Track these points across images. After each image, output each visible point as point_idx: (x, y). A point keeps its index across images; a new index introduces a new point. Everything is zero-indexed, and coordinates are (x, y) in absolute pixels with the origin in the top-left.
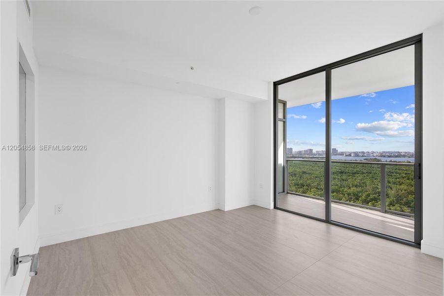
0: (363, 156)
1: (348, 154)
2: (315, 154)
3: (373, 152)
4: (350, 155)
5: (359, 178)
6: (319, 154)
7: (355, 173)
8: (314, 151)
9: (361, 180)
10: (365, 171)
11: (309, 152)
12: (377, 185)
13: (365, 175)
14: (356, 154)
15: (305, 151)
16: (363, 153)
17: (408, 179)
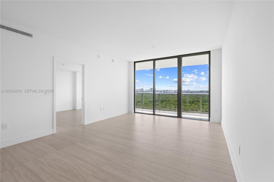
0: (167, 92)
1: (160, 91)
2: (145, 92)
3: (172, 90)
4: (161, 92)
5: (165, 103)
6: (147, 92)
7: (163, 101)
8: (144, 90)
9: (165, 104)
10: (167, 100)
11: (141, 90)
12: (172, 106)
13: (167, 102)
14: (164, 91)
15: (139, 90)
16: (167, 90)
17: (184, 103)
